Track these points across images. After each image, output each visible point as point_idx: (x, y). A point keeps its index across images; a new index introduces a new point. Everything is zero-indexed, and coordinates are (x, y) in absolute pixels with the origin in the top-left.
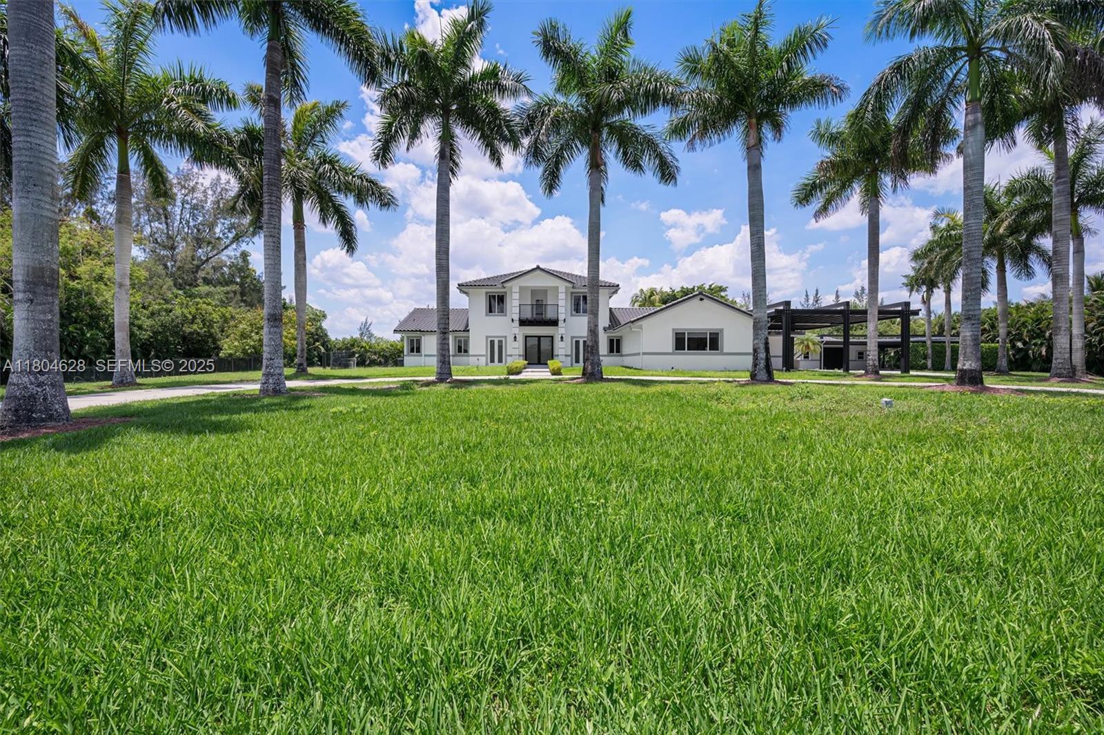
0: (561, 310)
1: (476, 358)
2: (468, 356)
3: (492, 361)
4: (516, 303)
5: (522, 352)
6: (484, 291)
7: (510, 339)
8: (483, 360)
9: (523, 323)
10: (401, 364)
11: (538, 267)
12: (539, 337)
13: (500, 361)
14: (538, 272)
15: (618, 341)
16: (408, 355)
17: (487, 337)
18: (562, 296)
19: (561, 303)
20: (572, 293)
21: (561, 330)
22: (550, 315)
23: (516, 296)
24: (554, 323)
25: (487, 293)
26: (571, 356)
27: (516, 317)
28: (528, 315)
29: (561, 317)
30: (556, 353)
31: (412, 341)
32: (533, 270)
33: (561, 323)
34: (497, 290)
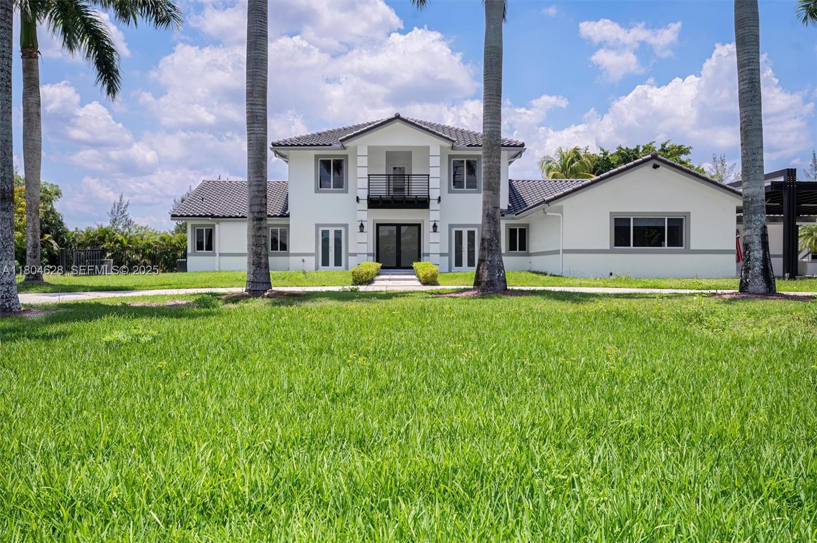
0: (434, 183)
1: (301, 258)
2: (288, 255)
3: (325, 263)
4: (363, 172)
5: (371, 248)
6: (312, 153)
7: (354, 229)
8: (311, 262)
9: (374, 203)
10: (183, 268)
11: (398, 117)
12: (399, 226)
13: (338, 263)
14: (398, 124)
15: (523, 232)
16: (194, 254)
17: (318, 226)
18: (435, 161)
19: (434, 172)
20: (450, 157)
21: (433, 214)
22: (416, 190)
23: (363, 161)
24: (423, 203)
25: (317, 157)
26: (449, 255)
27: (363, 195)
28: (381, 190)
29: (434, 195)
30: (425, 250)
31: (200, 232)
32: (389, 121)
33: (433, 204)
34: (332, 153)
